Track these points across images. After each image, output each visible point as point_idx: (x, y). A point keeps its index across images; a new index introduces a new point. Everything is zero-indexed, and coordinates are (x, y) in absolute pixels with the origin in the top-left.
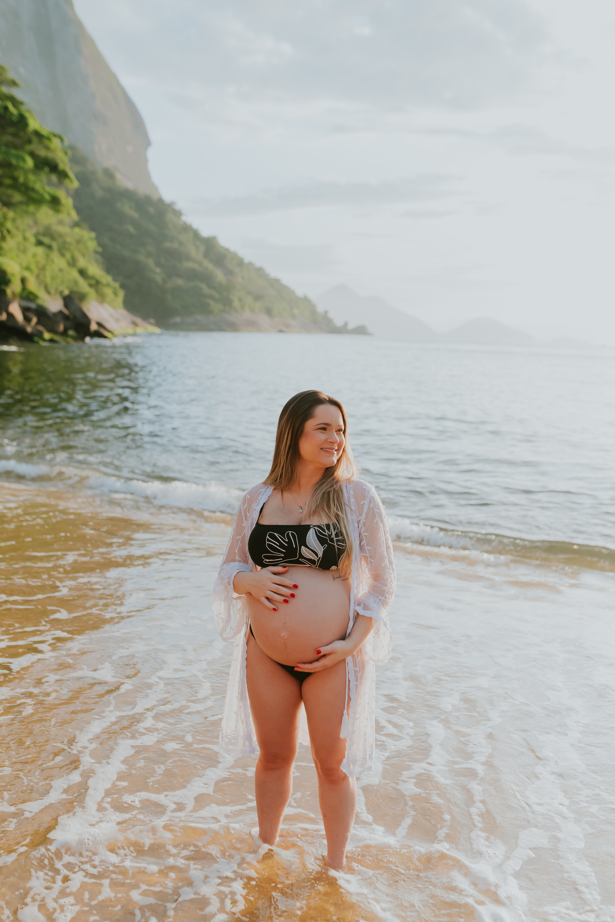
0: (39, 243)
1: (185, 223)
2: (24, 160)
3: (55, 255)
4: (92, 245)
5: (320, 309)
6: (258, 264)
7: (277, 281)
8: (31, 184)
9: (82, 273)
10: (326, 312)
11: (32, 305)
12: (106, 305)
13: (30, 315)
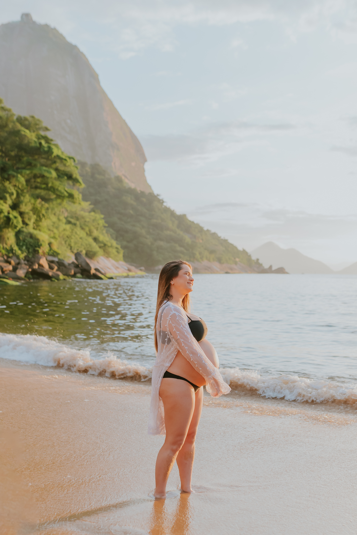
0: (69, 222)
1: (166, 207)
2: (50, 173)
3: (78, 230)
4: (102, 222)
5: (254, 258)
6: (213, 230)
7: (226, 241)
8: (56, 187)
9: (95, 239)
10: (258, 260)
11: (56, 259)
12: (110, 259)
13: (53, 265)
